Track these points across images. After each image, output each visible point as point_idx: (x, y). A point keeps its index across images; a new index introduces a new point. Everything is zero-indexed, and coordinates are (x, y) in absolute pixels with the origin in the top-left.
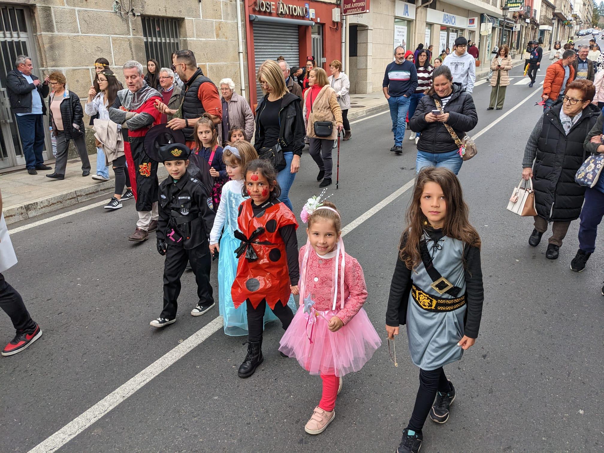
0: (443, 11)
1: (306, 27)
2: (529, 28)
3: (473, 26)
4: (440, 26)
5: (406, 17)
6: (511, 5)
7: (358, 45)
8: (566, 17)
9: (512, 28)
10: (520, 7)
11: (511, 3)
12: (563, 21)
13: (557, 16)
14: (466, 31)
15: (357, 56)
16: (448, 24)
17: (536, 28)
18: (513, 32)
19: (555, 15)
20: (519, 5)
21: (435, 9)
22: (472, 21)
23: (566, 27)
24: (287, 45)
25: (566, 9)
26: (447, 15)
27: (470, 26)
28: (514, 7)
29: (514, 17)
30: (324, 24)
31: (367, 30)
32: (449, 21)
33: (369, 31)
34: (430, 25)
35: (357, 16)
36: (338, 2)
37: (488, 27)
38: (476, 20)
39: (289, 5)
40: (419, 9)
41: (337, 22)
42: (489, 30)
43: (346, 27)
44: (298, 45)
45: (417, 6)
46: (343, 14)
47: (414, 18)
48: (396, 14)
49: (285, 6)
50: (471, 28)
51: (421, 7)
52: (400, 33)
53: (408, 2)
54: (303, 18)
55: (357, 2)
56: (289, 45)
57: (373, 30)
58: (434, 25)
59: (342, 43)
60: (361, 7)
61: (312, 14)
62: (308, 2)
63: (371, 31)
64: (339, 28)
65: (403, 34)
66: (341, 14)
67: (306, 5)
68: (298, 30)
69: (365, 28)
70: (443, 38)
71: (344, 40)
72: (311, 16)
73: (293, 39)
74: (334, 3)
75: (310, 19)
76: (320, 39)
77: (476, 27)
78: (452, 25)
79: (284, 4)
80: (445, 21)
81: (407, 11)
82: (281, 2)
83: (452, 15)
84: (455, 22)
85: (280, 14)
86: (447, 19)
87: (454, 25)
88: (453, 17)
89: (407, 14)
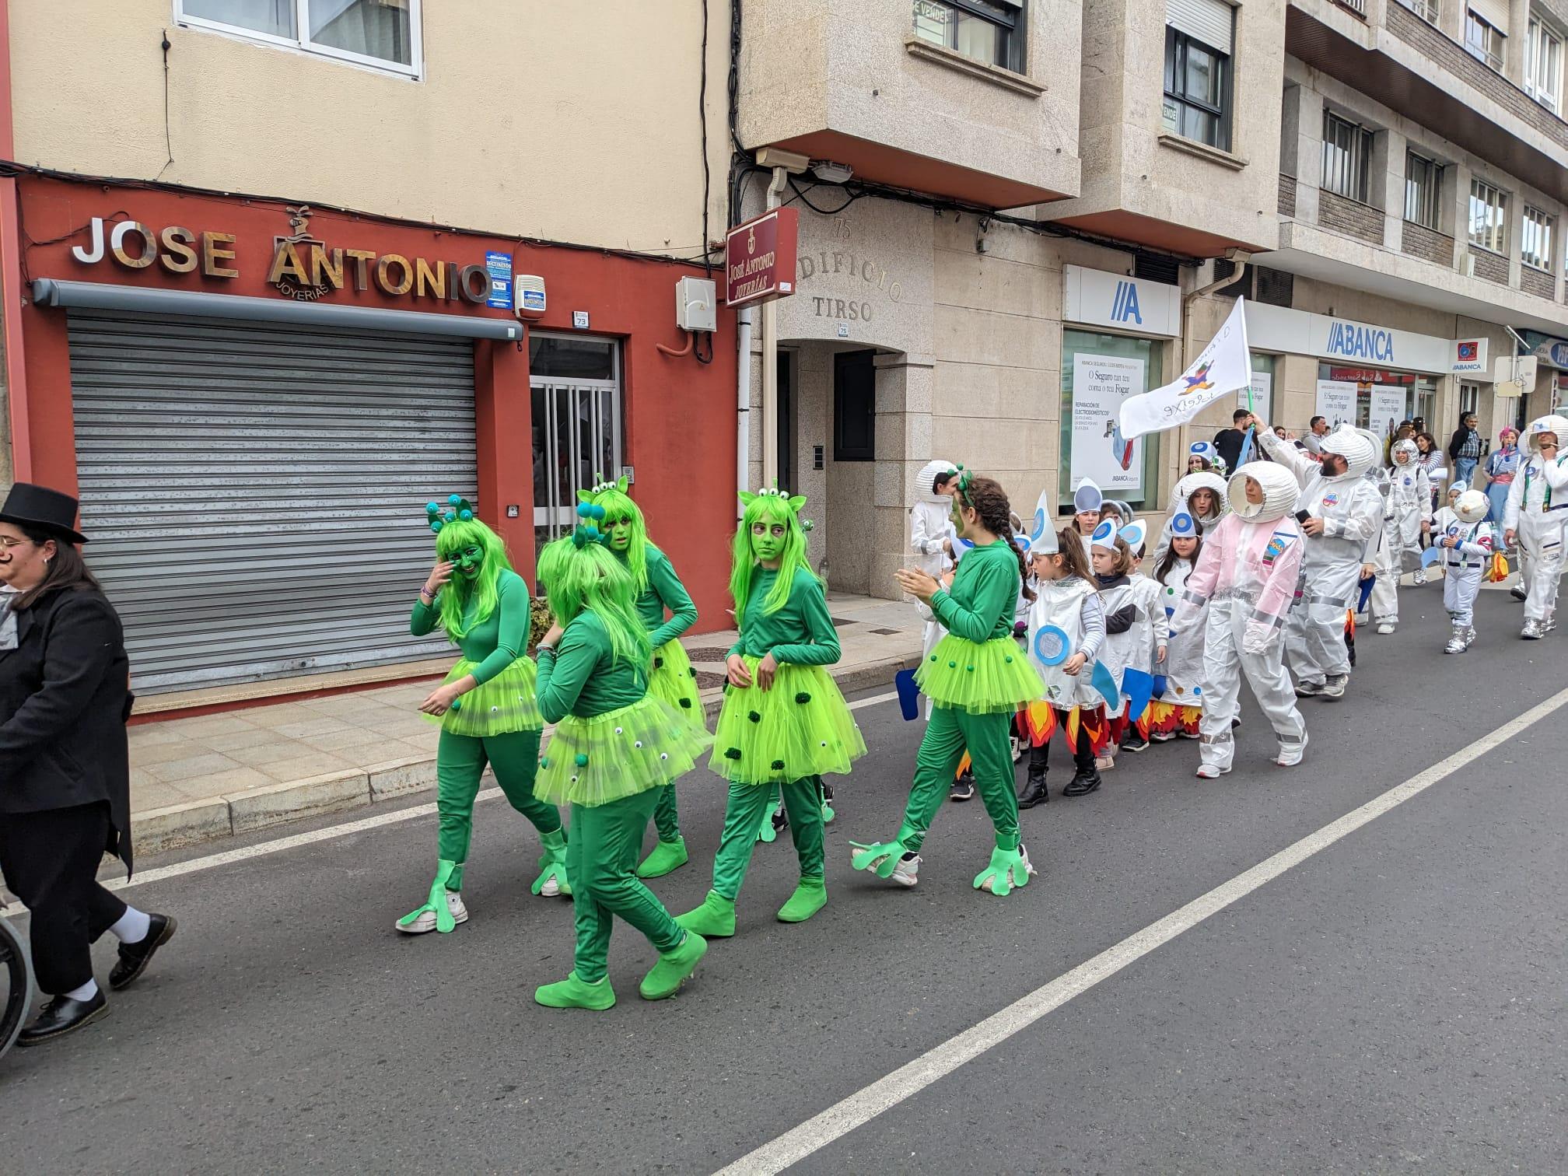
0: (1331, 314)
1: (500, 344)
4: (1316, 362)
5: (1130, 324)
7: (877, 418)
14: (1448, 382)
15: (872, 459)
16: (1357, 358)
21: (1288, 305)
22: (1468, 352)
24: (384, 412)
26: (1349, 328)
27: (1461, 367)
30: (628, 336)
31: (905, 365)
32: (1360, 347)
33: (909, 369)
34: (1272, 360)
35: (838, 313)
36: (710, 257)
37: (1522, 371)
38: (1483, 345)
39: (350, 253)
40: (1198, 302)
41: (695, 333)
42: (1526, 378)
43: (761, 354)
44: (471, 415)
45: (1191, 289)
46: (729, 303)
47: (1174, 330)
48: (1072, 316)
49: (318, 255)
50: (1465, 371)
51: (1209, 296)
52: (1107, 383)
53: (1139, 275)
54: (470, 307)
55: (757, 254)
56: (407, 412)
57: (932, 367)
58: (1288, 358)
59: (737, 410)
60: (767, 271)
61: (526, 293)
62: (509, 247)
63: (925, 370)
64: (720, 356)
65: (1122, 384)
66: (720, 302)
67: (492, 257)
68: (472, 356)
69: (895, 359)
70: (1336, 402)
71: (745, 401)
72: (521, 303)
73: (432, 391)
74: (686, 260)
75: (518, 314)
76: (608, 396)
77: (1484, 369)
78: (1375, 361)
79: (321, 245)
80: (1339, 348)
81: (1132, 305)
82: (297, 239)
83: (1371, 328)
84: (1389, 351)
85: (290, 286)
86: (1349, 340)
87: (1387, 362)
88: (1381, 334)
89: (1132, 316)
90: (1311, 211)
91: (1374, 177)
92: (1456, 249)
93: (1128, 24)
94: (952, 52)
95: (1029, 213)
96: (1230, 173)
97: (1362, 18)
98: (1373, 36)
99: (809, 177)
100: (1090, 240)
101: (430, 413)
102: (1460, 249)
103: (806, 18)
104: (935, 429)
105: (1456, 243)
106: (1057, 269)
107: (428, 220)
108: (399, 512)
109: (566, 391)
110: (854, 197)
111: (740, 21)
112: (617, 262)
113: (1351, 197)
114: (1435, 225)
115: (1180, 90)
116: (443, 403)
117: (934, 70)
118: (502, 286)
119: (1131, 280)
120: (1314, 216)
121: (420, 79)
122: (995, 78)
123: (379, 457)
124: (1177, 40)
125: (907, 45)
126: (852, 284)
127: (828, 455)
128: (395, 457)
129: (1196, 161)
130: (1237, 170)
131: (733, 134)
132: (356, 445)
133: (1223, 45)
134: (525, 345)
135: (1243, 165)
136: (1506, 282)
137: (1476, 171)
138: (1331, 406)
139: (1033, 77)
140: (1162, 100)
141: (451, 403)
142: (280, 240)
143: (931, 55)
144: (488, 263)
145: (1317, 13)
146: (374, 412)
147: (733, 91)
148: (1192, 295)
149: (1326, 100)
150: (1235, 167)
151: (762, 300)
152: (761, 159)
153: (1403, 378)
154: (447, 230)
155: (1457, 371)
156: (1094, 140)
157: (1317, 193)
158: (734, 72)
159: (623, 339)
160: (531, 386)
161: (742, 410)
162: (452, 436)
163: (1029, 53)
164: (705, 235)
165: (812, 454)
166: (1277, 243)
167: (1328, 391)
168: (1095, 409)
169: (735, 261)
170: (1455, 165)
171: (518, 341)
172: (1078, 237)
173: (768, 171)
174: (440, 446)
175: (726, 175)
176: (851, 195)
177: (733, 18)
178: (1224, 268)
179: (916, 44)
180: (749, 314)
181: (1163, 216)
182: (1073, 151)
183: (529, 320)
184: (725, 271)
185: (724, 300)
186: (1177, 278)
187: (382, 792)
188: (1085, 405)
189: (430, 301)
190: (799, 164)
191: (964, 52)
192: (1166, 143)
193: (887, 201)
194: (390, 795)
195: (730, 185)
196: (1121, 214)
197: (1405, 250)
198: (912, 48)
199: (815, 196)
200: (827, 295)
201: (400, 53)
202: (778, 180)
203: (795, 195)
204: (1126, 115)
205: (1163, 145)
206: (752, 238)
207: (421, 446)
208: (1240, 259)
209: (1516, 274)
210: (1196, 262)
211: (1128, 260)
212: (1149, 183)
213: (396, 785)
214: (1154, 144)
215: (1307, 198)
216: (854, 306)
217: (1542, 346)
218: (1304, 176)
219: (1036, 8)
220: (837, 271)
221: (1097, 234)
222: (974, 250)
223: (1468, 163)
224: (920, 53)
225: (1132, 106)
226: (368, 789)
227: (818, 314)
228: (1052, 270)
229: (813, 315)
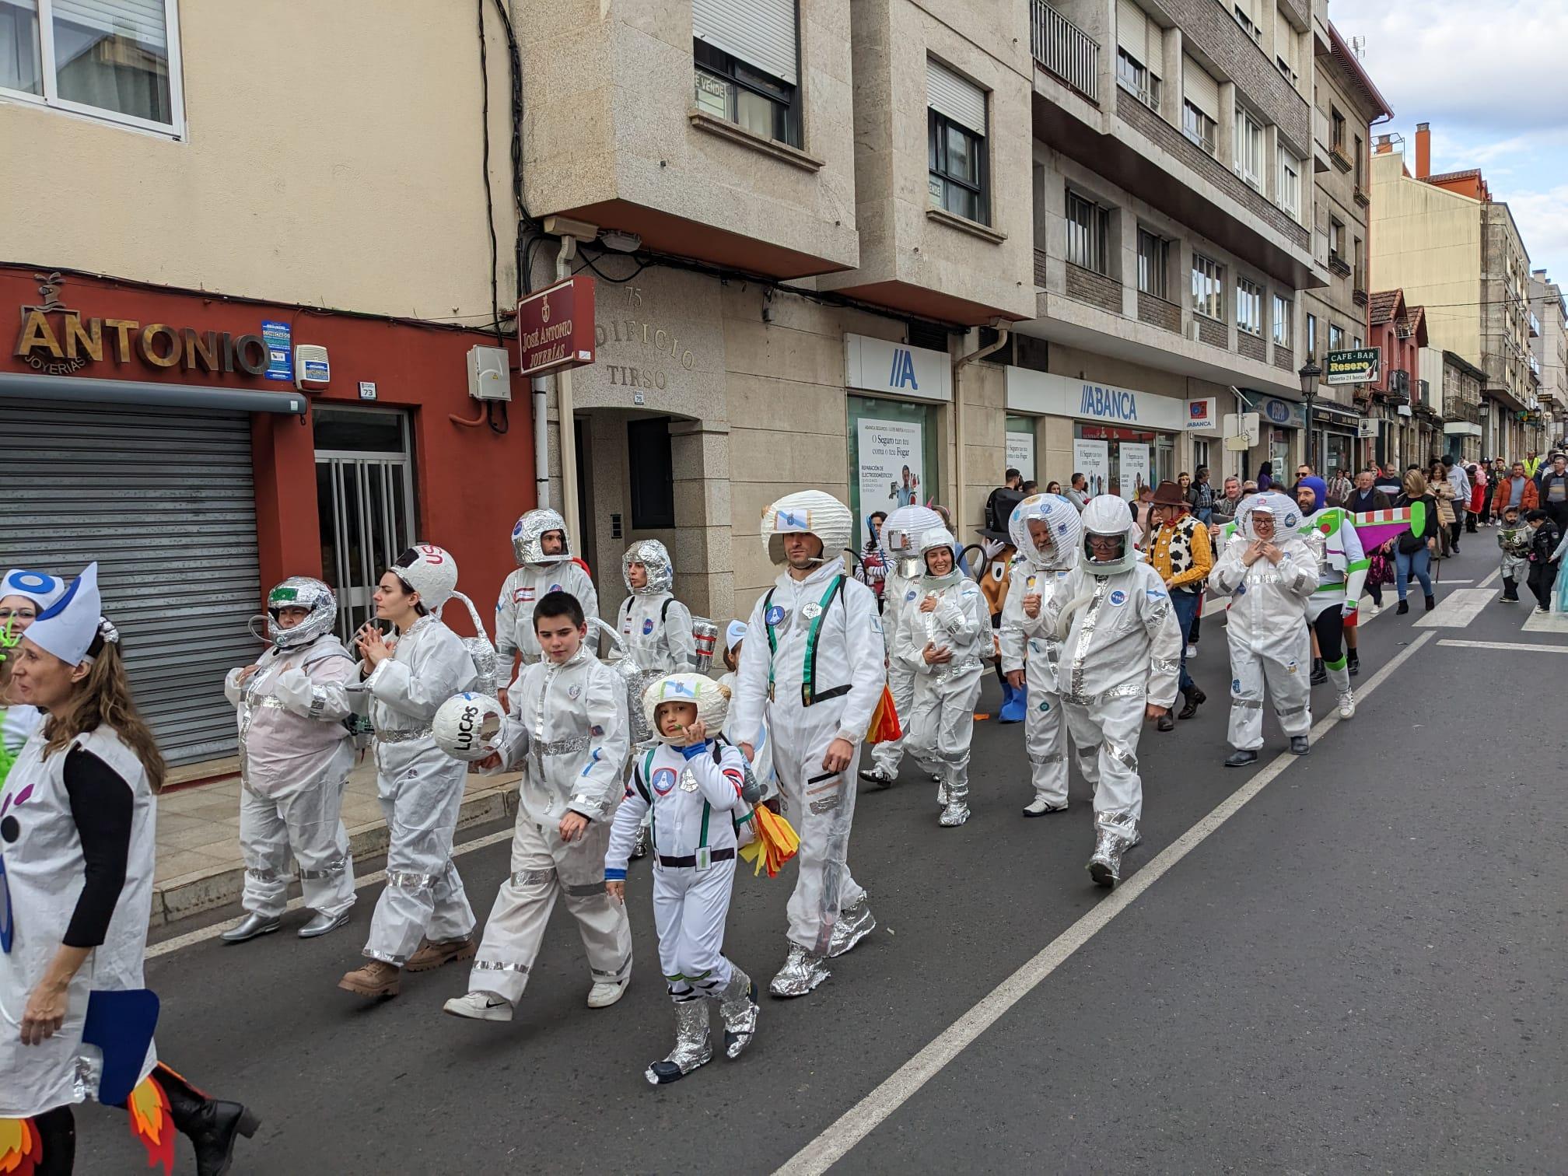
0: (1082, 378)
1: (281, 417)
2: (1412, 430)
3: (1202, 424)
4: (1071, 422)
5: (907, 390)
6: (1341, 367)
7: (675, 485)
8: (1520, 401)
9: (1355, 431)
10: (1368, 371)
11: (1339, 363)
12: (1515, 413)
13: (1495, 399)
14: (1183, 438)
15: (671, 525)
16: (1106, 418)
17: (1434, 431)
18: (1358, 441)
19: (1488, 396)
20: (1365, 365)
21: (1044, 368)
22: (1199, 410)
23: (1526, 427)
24: (151, 494)
25: (1518, 381)
26: (1098, 390)
27: (1194, 425)
28: (1351, 371)
29: (1357, 400)
30: (419, 407)
31: (701, 432)
32: (1108, 407)
33: (705, 437)
34: (1033, 421)
35: (633, 381)
36: (501, 325)
37: (1247, 427)
38: (1212, 404)
39: (109, 323)
40: (966, 367)
41: (490, 403)
42: (1250, 433)
43: (558, 423)
44: (250, 493)
45: (959, 356)
46: (523, 372)
47: (947, 396)
48: (854, 383)
49: (73, 325)
50: (1197, 428)
51: (976, 362)
52: (889, 447)
53: (912, 343)
54: (246, 379)
55: (553, 322)
56: (177, 493)
57: (727, 433)
58: (1047, 419)
59: (536, 480)
60: (563, 340)
61: (308, 364)
62: (289, 315)
63: (720, 436)
64: (516, 425)
65: (903, 447)
66: (514, 371)
67: (268, 326)
68: (249, 430)
69: (690, 427)
70: (1090, 459)
71: (543, 471)
72: (302, 374)
73: (205, 470)
74: (476, 329)
75: (300, 387)
76: (397, 469)
77: (1214, 426)
78: (1122, 420)
79: (75, 314)
80: (1091, 409)
81: (908, 371)
82: (48, 308)
83: (1117, 390)
84: (1133, 411)
85: (41, 361)
86: (1099, 401)
87: (1131, 421)
88: (1126, 395)
89: (908, 382)
90: (1060, 282)
91: (1110, 252)
92: (1183, 317)
93: (894, 105)
94: (734, 126)
95: (809, 283)
96: (991, 246)
97: (1095, 105)
98: (1106, 121)
99: (598, 246)
100: (866, 309)
101: (204, 494)
102: (1186, 317)
103: (591, 88)
104: (732, 495)
105: (1183, 312)
106: (838, 337)
107: (197, 288)
108: (172, 601)
109: (354, 465)
110: (643, 266)
111: (521, 88)
112: (404, 331)
113: (1093, 269)
114: (1164, 295)
115: (942, 167)
116: (218, 481)
117: (717, 144)
118: (281, 357)
119: (906, 348)
120: (1062, 288)
121: (183, 139)
122: (776, 153)
123: (146, 542)
124: (938, 122)
125: (691, 118)
126: (645, 351)
127: (626, 524)
128: (165, 541)
129: (960, 236)
130: (997, 244)
131: (519, 202)
132: (121, 531)
133: (977, 126)
134: (309, 418)
135: (1003, 239)
136: (1226, 347)
137: (1196, 245)
138: (1086, 463)
139: (812, 151)
140: (928, 178)
141: (227, 482)
142: (28, 310)
143: (714, 128)
144: (265, 332)
145: (1057, 99)
146: (140, 493)
147: (517, 159)
148: (961, 361)
149: (1067, 180)
150: (995, 241)
151: (556, 369)
152: (549, 227)
153: (1144, 435)
154: (217, 298)
155: (1190, 428)
156: (869, 214)
157: (1063, 266)
158: (517, 141)
159: (413, 410)
160: (317, 461)
161: (541, 480)
162: (229, 517)
163: (805, 129)
164: (495, 303)
165: (610, 524)
166: (1035, 312)
167: (1083, 449)
168: (880, 472)
169: (528, 328)
170: (1179, 240)
171: (300, 413)
172: (856, 307)
173: (556, 240)
174: (217, 528)
175: (514, 243)
176: (640, 263)
177: (514, 86)
178: (988, 336)
179: (700, 118)
180: (544, 383)
181: (935, 287)
182: (852, 225)
183: (312, 392)
184: (517, 340)
185: (518, 369)
186: (946, 345)
187: (178, 910)
188: (869, 468)
189: (202, 374)
190: (588, 233)
191: (744, 126)
192: (933, 217)
193: (674, 271)
194: (187, 913)
195: (518, 253)
196: (896, 284)
197: (1141, 318)
198: (696, 121)
199: (605, 264)
200: (622, 363)
201: (159, 111)
202: (567, 248)
203: (584, 263)
204: (897, 191)
205: (931, 219)
206: (546, 307)
207: (194, 529)
208: (1004, 328)
209: (1233, 340)
210: (962, 330)
211: (902, 329)
212: (921, 256)
213: (194, 901)
214: (923, 218)
215: (1056, 270)
216: (648, 375)
217: (1259, 403)
218: (1053, 249)
219: (810, 87)
220: (629, 339)
221: (873, 303)
222: (761, 319)
223: (1189, 238)
224: (702, 126)
225: (902, 182)
226: (161, 909)
227: (613, 382)
228: (834, 339)
229: (608, 383)
